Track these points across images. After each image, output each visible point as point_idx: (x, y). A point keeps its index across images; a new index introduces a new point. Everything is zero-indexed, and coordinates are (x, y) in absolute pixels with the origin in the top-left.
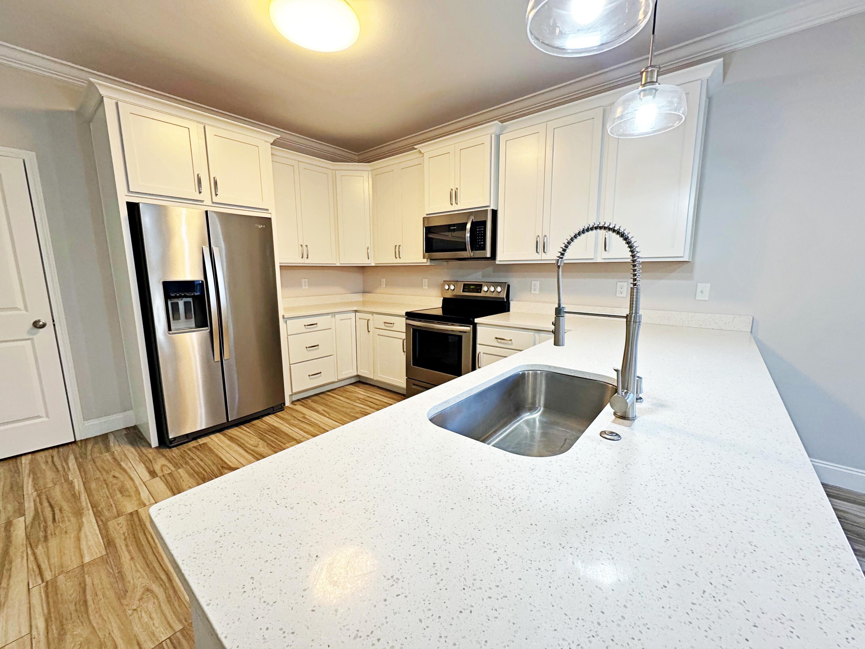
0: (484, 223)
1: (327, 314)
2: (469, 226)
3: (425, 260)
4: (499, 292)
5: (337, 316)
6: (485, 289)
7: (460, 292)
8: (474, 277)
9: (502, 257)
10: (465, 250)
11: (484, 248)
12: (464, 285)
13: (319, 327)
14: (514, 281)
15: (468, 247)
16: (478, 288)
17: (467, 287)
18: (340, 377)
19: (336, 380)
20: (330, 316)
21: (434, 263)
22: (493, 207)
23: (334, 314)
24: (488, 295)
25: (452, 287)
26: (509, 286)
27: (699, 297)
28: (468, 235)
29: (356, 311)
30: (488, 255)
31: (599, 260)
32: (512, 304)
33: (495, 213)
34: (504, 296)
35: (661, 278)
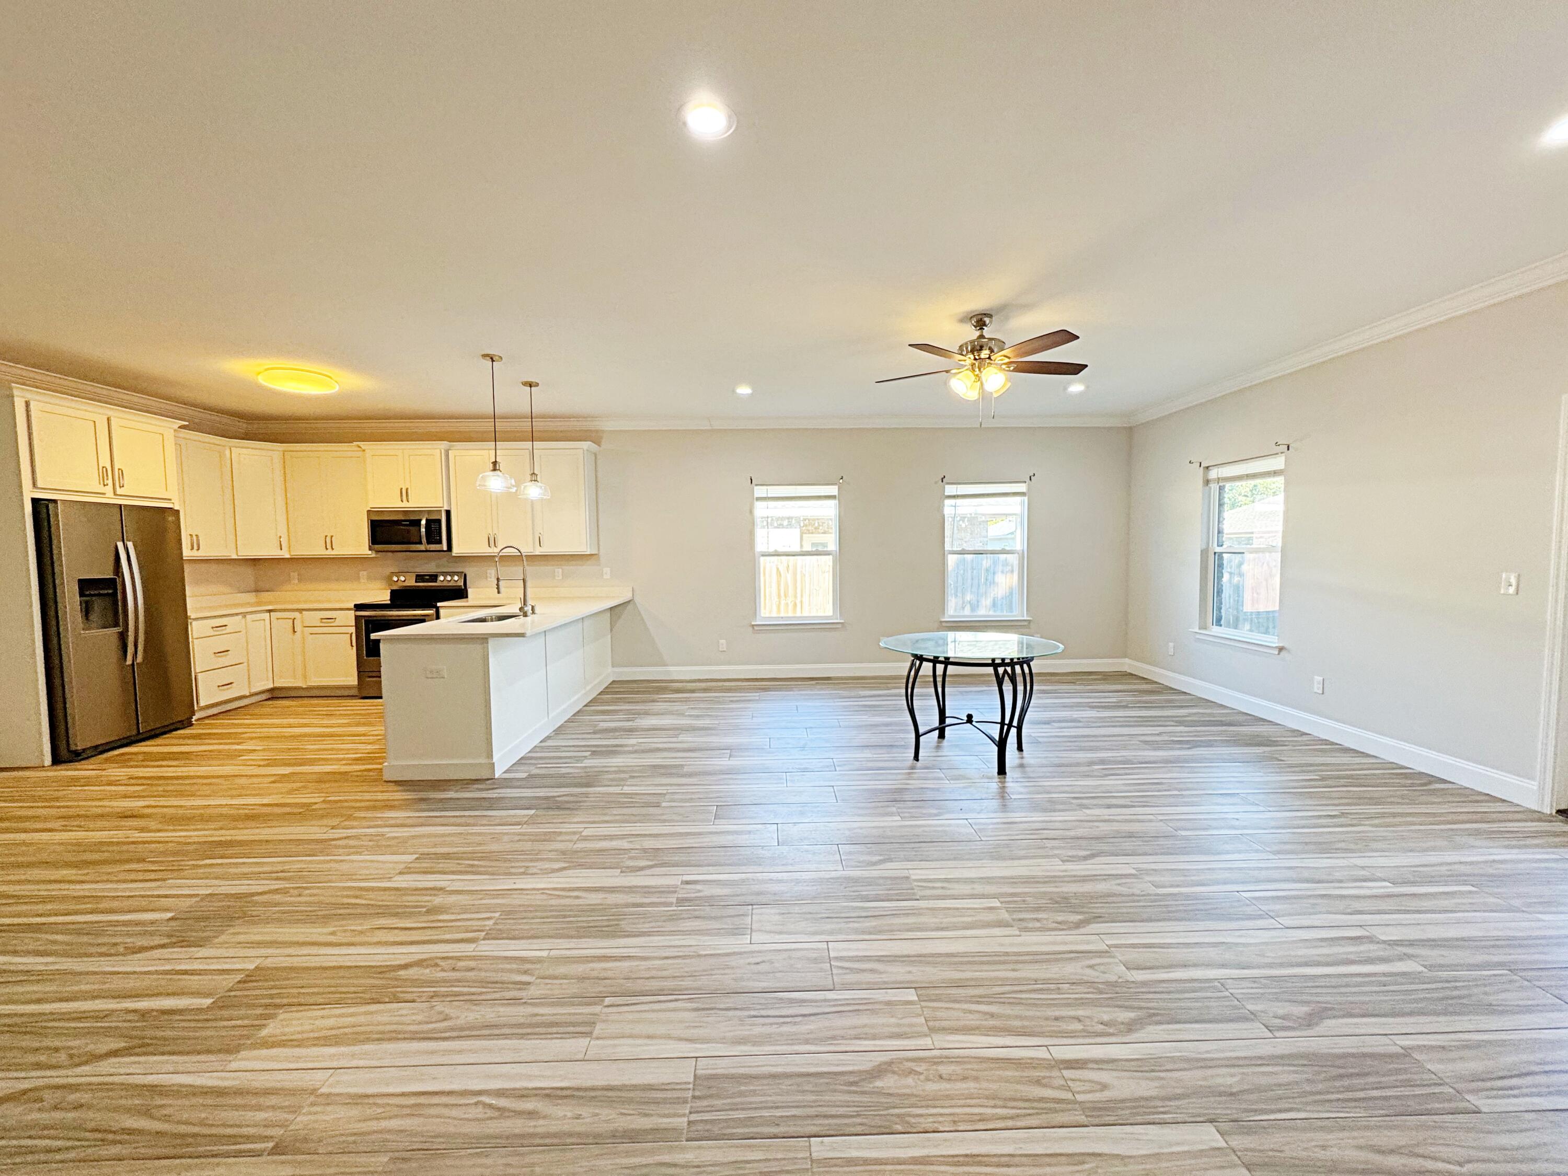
0: (439, 521)
1: (237, 614)
2: (423, 522)
3: (370, 552)
4: (457, 580)
5: (248, 617)
6: (442, 578)
7: (411, 582)
8: (429, 568)
9: (456, 550)
10: (420, 543)
11: (440, 542)
12: (417, 576)
13: (228, 630)
14: (470, 571)
15: (424, 540)
16: (434, 578)
17: (420, 578)
18: (254, 690)
19: (248, 694)
20: (240, 617)
21: (379, 555)
22: (446, 508)
23: (244, 615)
24: (445, 584)
25: (402, 578)
26: (465, 576)
27: (605, 577)
28: (423, 530)
29: (270, 611)
30: (445, 548)
31: (537, 553)
32: (470, 591)
33: (448, 513)
34: (461, 583)
35: (582, 565)
